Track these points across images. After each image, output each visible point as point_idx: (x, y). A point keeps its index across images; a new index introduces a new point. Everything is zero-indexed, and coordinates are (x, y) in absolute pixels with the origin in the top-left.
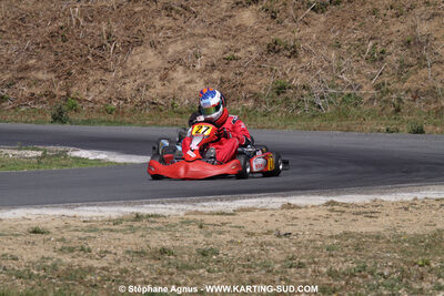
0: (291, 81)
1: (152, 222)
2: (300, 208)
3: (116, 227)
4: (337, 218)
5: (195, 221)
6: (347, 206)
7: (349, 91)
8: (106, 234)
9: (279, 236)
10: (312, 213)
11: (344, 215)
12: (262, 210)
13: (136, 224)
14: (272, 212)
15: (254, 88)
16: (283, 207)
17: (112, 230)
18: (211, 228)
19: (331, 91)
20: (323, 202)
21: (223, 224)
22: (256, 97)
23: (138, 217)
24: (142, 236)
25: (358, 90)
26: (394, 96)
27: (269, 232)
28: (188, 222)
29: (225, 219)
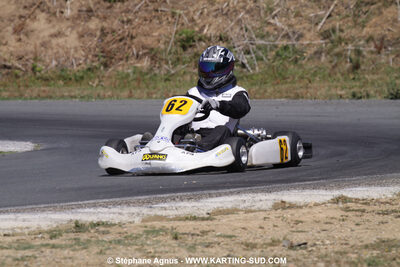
0: (202, 30)
1: (104, 233)
2: (301, 207)
3: (53, 241)
4: (358, 220)
5: (162, 229)
6: (366, 202)
7: (285, 42)
8: (47, 251)
9: (292, 247)
10: (322, 214)
11: (366, 216)
12: (248, 211)
13: (84, 237)
14: (263, 215)
15: (149, 41)
16: (276, 207)
17: (54, 246)
18: (190, 240)
19: (260, 42)
20: (329, 198)
21: (204, 233)
22: (154, 55)
23: (79, 227)
24: (101, 252)
25: (297, 39)
26: (350, 47)
27: (274, 243)
28: (155, 232)
29: (204, 225)
